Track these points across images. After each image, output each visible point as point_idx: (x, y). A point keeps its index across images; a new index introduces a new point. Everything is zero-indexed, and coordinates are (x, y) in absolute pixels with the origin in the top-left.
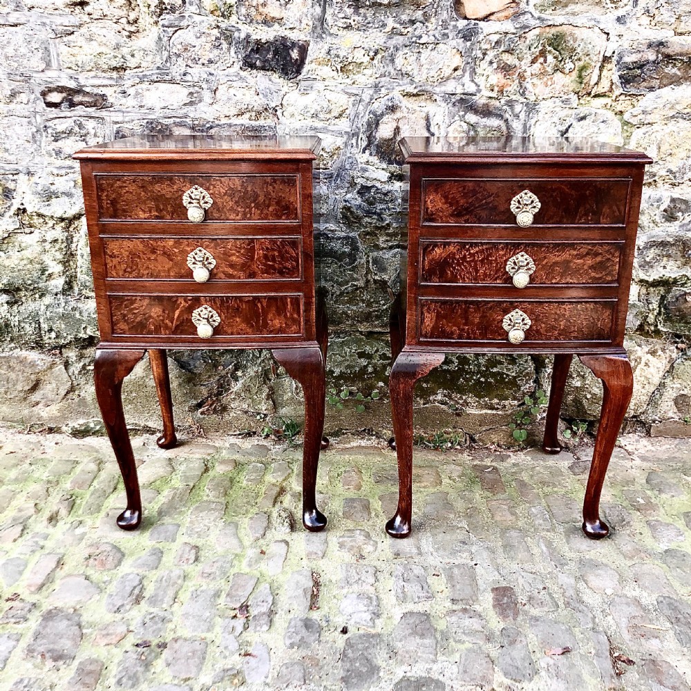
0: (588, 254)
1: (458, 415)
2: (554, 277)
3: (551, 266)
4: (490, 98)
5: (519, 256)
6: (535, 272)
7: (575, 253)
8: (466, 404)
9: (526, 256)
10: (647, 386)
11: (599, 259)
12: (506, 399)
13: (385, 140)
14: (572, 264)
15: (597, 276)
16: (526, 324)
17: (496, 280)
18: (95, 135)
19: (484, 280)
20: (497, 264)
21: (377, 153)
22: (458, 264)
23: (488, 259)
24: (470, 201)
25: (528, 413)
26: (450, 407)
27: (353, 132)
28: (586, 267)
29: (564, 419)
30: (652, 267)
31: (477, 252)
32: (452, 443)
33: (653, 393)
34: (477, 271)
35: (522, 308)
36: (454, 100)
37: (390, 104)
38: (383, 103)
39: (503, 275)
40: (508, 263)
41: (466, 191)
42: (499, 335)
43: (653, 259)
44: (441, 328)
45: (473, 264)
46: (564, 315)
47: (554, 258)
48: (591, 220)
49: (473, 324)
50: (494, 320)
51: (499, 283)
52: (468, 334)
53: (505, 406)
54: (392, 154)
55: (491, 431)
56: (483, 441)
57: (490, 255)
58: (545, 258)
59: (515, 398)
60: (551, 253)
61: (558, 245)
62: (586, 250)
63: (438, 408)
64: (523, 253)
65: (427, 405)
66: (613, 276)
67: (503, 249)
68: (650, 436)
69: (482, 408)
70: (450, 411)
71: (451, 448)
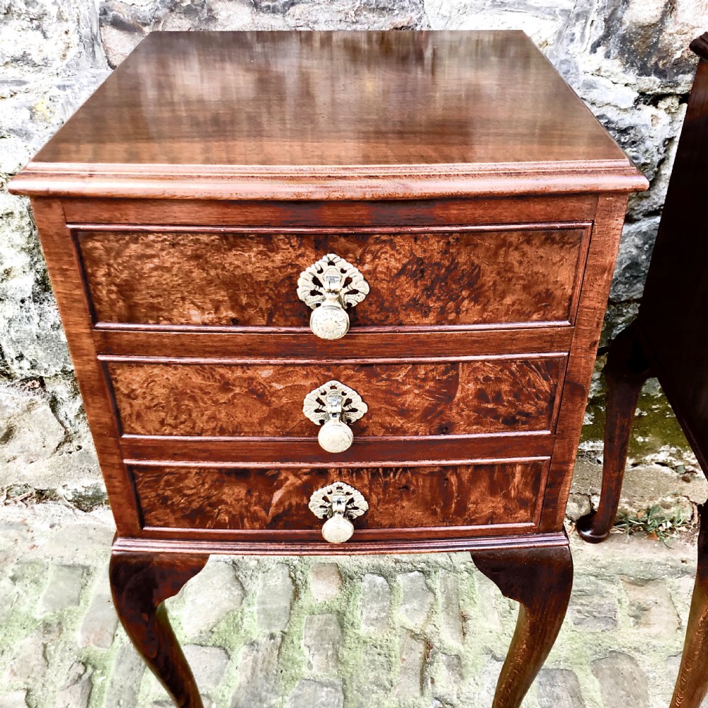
1: (686, 479)
13: (642, 27)
18: (60, 18)
21: (622, 53)
26: (675, 468)
27: (578, 9)
32: (673, 522)
54: (649, 55)
63: (655, 471)
65: (638, 468)
70: (675, 474)
71: (672, 529)
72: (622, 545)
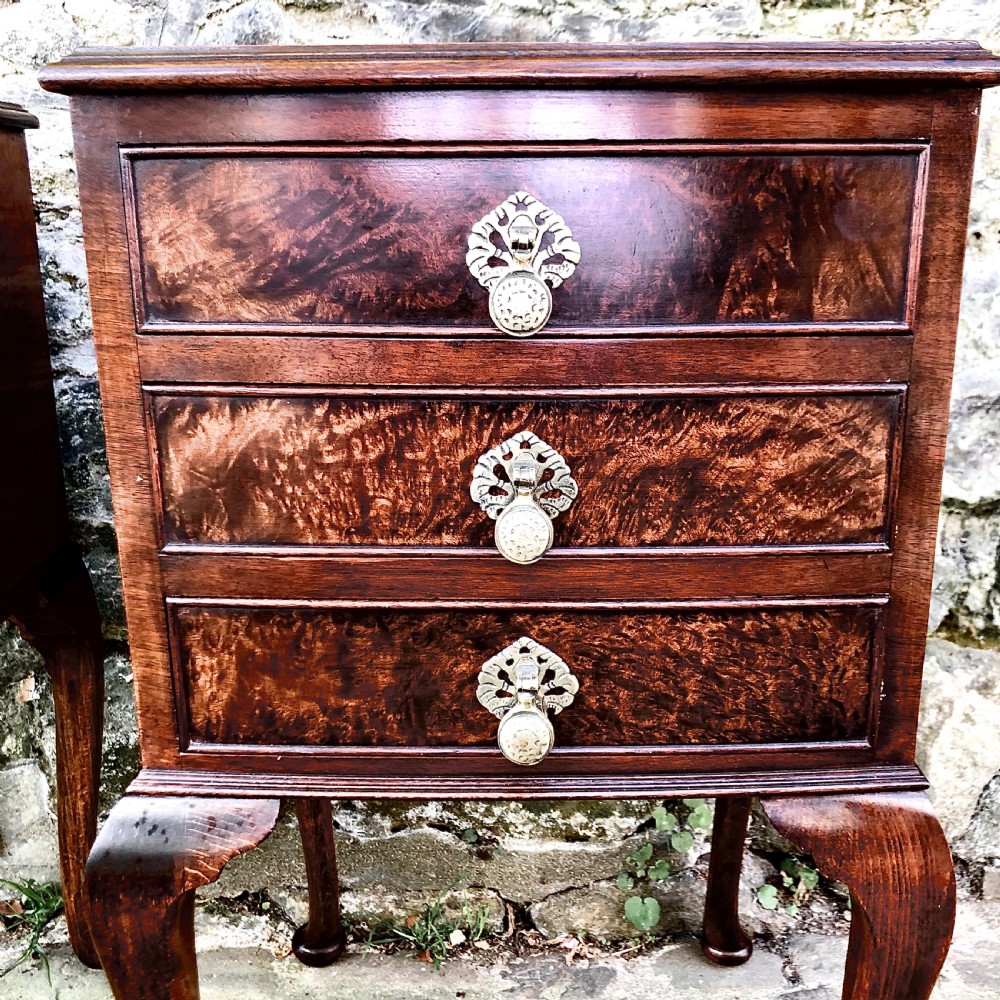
0: (769, 435)
1: (484, 856)
2: (646, 523)
3: (636, 479)
4: (524, 11)
5: (513, 444)
6: (577, 503)
7: (721, 431)
8: (503, 826)
9: (541, 446)
10: (970, 772)
11: (811, 453)
12: (606, 814)
14: (712, 475)
15: (809, 515)
16: (559, 691)
17: (438, 531)
19: (394, 533)
20: (436, 477)
22: (296, 478)
23: (400, 459)
24: (311, 234)
25: (663, 848)
26: (461, 835)
28: (764, 484)
29: (759, 852)
30: (975, 465)
31: (358, 433)
32: (467, 933)
33: (986, 787)
34: (366, 503)
35: (543, 633)
36: (423, 19)
37: (249, 30)
38: (228, 25)
39: (464, 515)
40: (477, 471)
41: (291, 197)
42: (471, 728)
43: (978, 443)
44: (261, 705)
45: (348, 476)
46: (695, 657)
47: (646, 450)
48: (779, 306)
49: (370, 691)
50: (447, 677)
51: (449, 546)
52: (359, 725)
53: (602, 832)
55: (571, 895)
56: (549, 925)
57: (408, 442)
58: (611, 451)
59: (627, 812)
60: (635, 432)
61: (656, 402)
62: (764, 422)
63: (429, 840)
64: (527, 434)
65: (402, 834)
66: (868, 513)
67: (452, 420)
68: (981, 897)
69: (544, 836)
70: (463, 846)
71: (463, 947)
72: (364, 969)
